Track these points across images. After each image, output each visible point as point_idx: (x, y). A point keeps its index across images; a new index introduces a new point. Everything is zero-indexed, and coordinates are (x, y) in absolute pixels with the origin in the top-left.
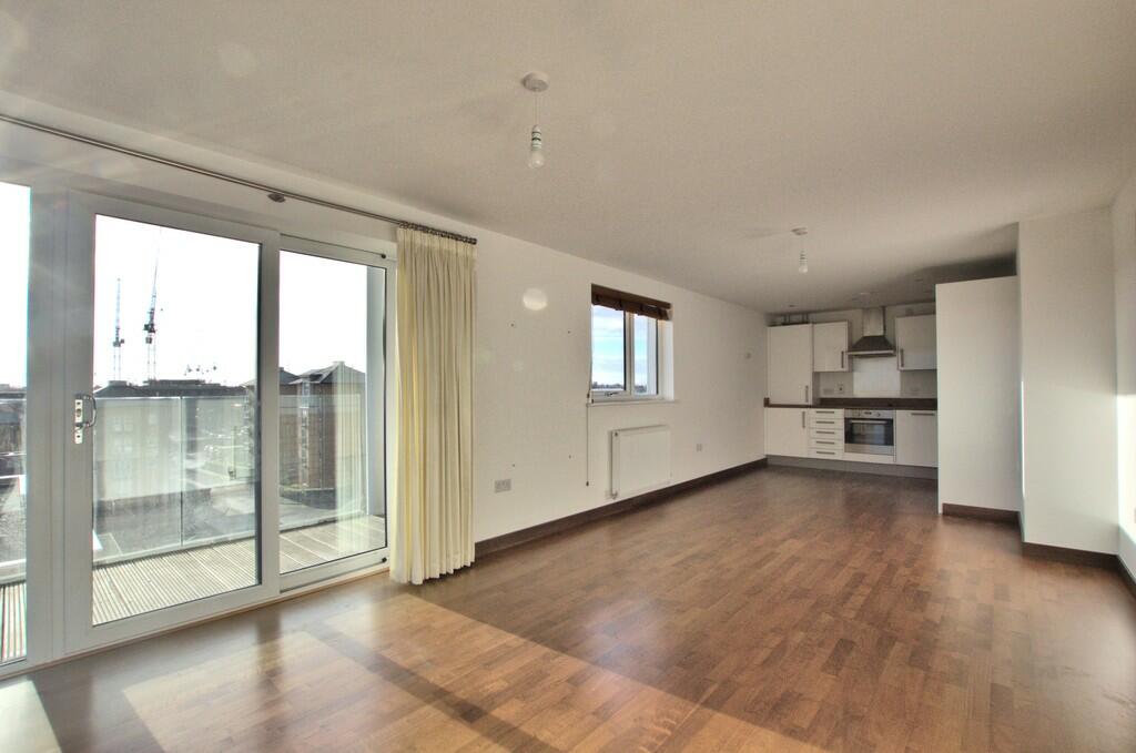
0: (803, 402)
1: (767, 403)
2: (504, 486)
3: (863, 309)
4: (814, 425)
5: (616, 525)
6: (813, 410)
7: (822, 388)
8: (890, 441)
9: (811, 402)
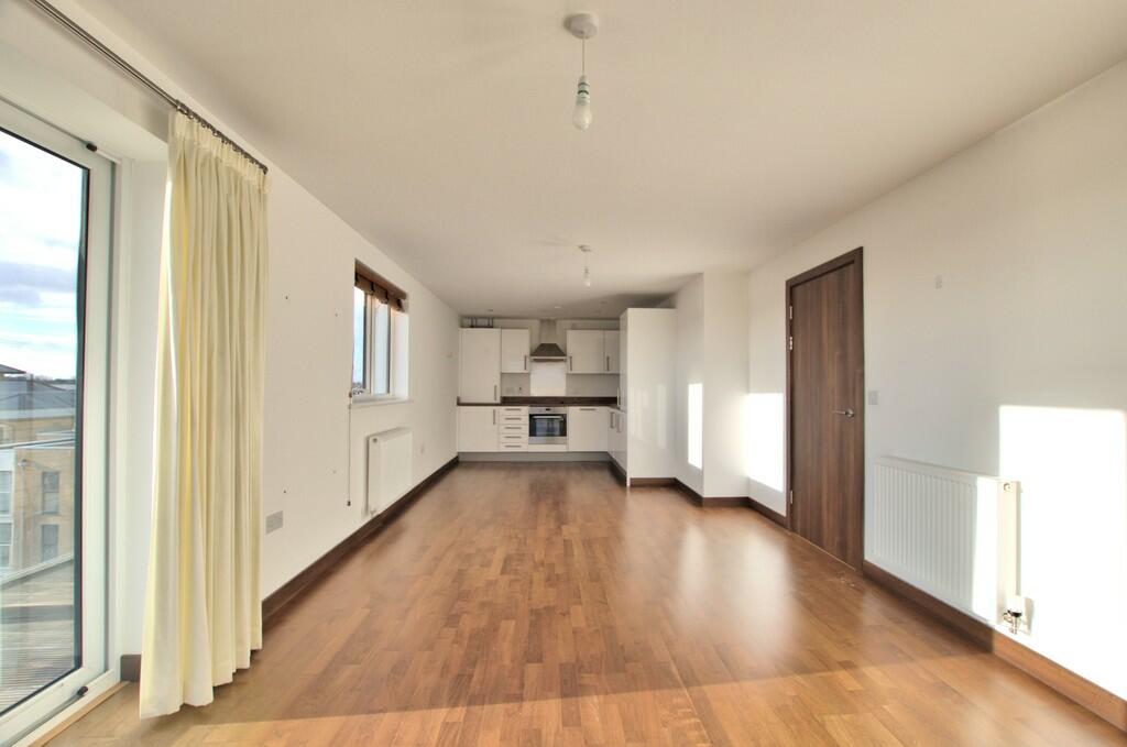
0: (493, 401)
1: (460, 402)
2: (275, 522)
3: (541, 319)
4: (503, 421)
5: (371, 547)
6: (503, 409)
7: (504, 388)
8: (563, 432)
9: (498, 401)
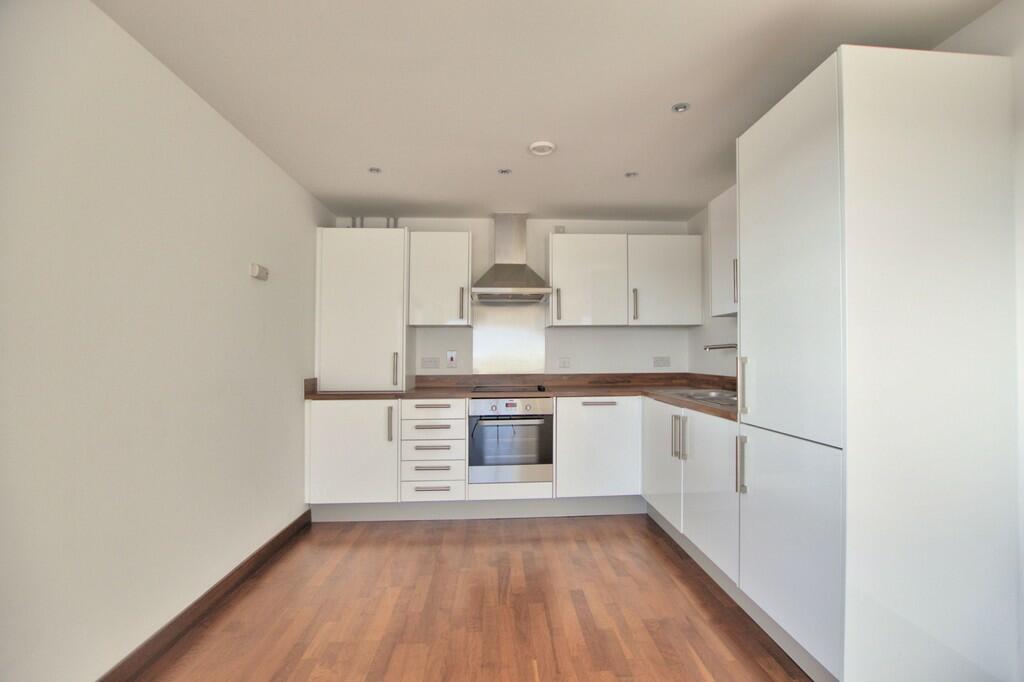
0: (388, 386)
1: (312, 391)
3: (495, 216)
4: (409, 432)
6: (408, 405)
7: (418, 362)
8: (545, 456)
9: (401, 386)
